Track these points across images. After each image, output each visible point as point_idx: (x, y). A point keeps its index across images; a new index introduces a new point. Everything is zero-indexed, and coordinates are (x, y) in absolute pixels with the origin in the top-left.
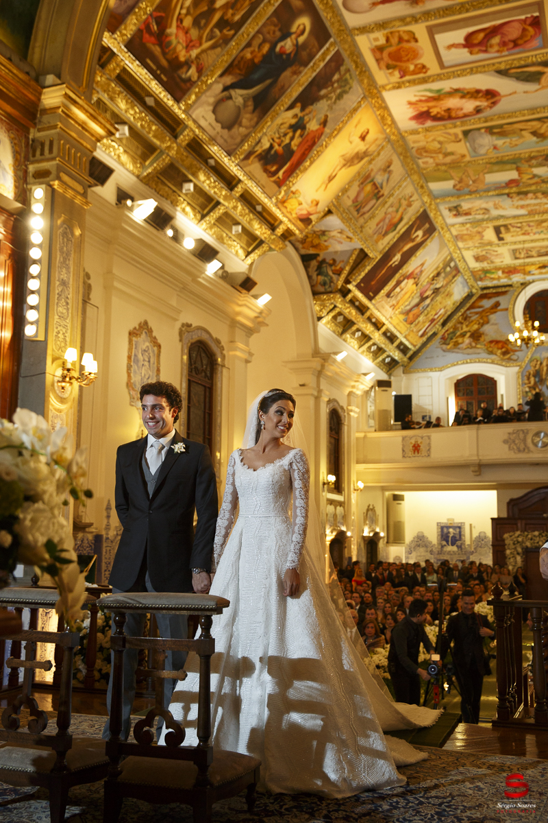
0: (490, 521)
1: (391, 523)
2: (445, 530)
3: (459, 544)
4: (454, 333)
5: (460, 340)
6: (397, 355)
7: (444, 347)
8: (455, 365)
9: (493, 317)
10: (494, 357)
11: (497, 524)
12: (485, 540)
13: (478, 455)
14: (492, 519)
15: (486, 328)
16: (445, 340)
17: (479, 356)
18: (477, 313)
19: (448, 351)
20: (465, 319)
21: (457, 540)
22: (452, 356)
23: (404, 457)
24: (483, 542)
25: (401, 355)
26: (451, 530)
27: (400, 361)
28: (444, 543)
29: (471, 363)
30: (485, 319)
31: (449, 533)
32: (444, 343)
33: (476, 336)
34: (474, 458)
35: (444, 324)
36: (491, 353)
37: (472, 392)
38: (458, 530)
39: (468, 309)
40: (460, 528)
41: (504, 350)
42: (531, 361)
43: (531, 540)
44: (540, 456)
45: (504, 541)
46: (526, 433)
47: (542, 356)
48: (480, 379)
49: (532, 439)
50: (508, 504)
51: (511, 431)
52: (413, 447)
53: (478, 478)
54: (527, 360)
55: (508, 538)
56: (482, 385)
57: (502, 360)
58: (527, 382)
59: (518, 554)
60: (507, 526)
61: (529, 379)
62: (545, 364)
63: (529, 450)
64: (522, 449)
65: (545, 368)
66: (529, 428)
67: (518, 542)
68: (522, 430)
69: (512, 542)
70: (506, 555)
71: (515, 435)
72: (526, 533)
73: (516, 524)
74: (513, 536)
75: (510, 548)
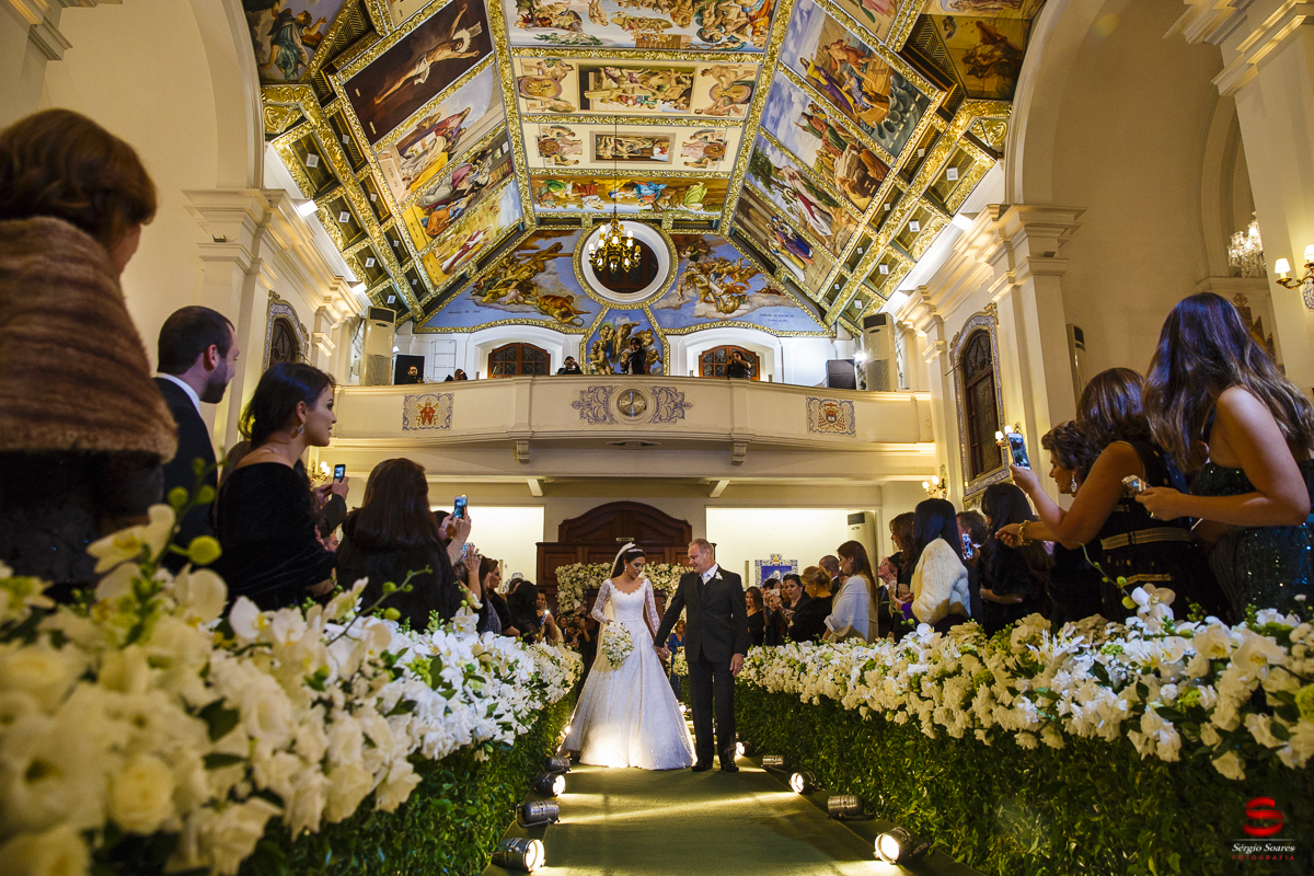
4: (493, 280)
5: (502, 291)
6: (405, 293)
7: (478, 298)
8: (492, 326)
9: (551, 264)
10: (549, 319)
11: (546, 553)
13: (530, 425)
14: (538, 544)
15: (540, 278)
16: (479, 290)
17: (527, 315)
18: (528, 256)
19: (484, 305)
20: (511, 263)
22: (488, 313)
23: (405, 428)
25: (412, 295)
27: (410, 307)
29: (516, 324)
30: (540, 265)
32: (478, 294)
33: (525, 287)
34: (523, 430)
35: (480, 265)
36: (545, 312)
39: (516, 249)
41: (564, 311)
42: (600, 328)
43: (598, 575)
44: (630, 428)
45: (555, 577)
46: (608, 392)
47: (617, 323)
48: (527, 351)
49: (618, 403)
50: (561, 527)
51: (585, 387)
52: (421, 412)
53: (525, 468)
54: (595, 326)
55: (561, 574)
56: (529, 359)
57: (561, 323)
58: (593, 356)
59: (577, 598)
60: (561, 555)
61: (596, 353)
62: (619, 334)
63: (612, 420)
64: (600, 416)
65: (619, 340)
66: (614, 385)
67: (578, 579)
68: (602, 388)
69: (567, 580)
70: (559, 601)
71: (591, 394)
72: (590, 566)
73: (575, 553)
74: (571, 571)
75: (566, 588)
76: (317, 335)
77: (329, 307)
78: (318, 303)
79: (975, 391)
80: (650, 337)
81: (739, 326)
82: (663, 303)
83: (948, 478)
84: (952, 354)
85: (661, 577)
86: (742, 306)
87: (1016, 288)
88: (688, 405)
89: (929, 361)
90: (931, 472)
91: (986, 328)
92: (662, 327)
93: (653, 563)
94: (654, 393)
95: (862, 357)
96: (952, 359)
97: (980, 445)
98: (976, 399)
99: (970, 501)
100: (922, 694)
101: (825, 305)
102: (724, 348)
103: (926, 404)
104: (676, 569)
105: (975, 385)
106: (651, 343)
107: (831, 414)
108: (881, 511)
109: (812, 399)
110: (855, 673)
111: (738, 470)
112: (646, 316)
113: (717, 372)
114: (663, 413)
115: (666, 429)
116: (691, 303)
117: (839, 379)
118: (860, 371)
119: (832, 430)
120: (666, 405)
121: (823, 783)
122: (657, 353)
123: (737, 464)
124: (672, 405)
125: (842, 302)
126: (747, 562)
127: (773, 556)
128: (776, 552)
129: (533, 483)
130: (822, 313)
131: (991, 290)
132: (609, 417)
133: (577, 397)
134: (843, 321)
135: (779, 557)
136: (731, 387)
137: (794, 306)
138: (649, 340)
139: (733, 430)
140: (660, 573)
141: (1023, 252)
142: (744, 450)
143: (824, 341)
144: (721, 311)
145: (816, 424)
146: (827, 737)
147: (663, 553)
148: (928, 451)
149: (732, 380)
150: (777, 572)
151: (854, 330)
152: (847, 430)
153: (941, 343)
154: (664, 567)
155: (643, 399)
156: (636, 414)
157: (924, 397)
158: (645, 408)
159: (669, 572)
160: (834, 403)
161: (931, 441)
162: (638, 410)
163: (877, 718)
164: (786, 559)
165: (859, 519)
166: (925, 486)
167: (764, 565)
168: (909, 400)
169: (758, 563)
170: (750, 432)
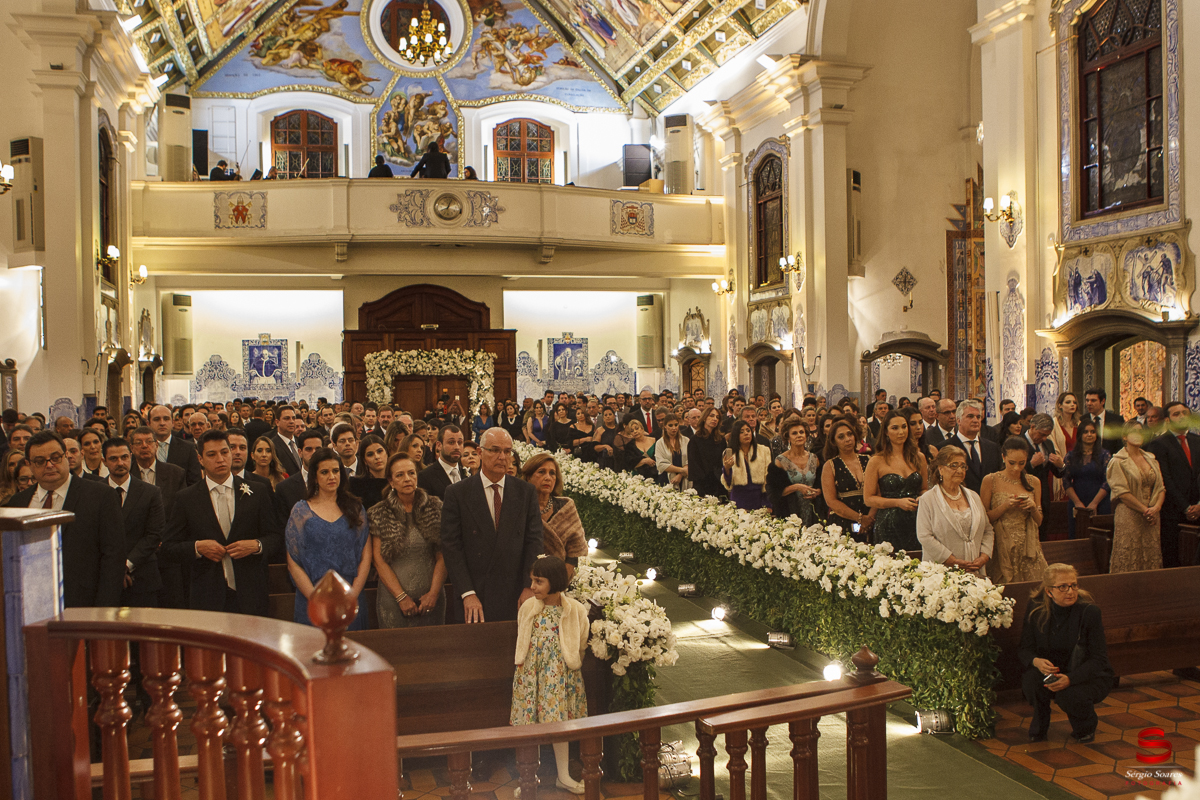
1: (171, 342)
2: (256, 352)
3: (279, 373)
4: (273, 39)
5: (283, 52)
6: (184, 61)
7: (257, 60)
8: (274, 92)
9: (336, 23)
10: (336, 85)
11: (353, 340)
12: (319, 366)
13: (348, 228)
14: (345, 332)
15: (326, 39)
16: (258, 50)
17: (313, 81)
18: (310, 13)
19: (265, 68)
20: (292, 20)
21: (275, 368)
22: (269, 77)
23: (217, 226)
24: (317, 369)
25: (190, 62)
26: (265, 352)
27: (186, 73)
28: (254, 372)
29: (300, 90)
30: (324, 24)
31: (262, 356)
32: (257, 55)
33: (309, 49)
34: (343, 233)
35: (257, 23)
36: (332, 78)
37: (298, 138)
38: (276, 352)
40: (279, 348)
41: (352, 75)
42: (391, 97)
43: (406, 363)
44: (446, 232)
45: (363, 365)
46: (425, 196)
47: (409, 92)
48: (312, 119)
49: (434, 207)
50: (360, 310)
51: (402, 191)
52: (234, 211)
53: (342, 266)
54: (386, 95)
55: (370, 361)
56: (314, 128)
57: (349, 91)
58: (385, 128)
59: (386, 384)
60: (367, 343)
61: (388, 124)
62: (411, 104)
63: (429, 223)
64: (418, 220)
65: (412, 111)
66: (430, 189)
67: (387, 367)
68: (419, 191)
69: (377, 367)
70: (368, 387)
71: (408, 198)
72: (398, 353)
73: (381, 340)
74: (379, 358)
75: (375, 375)
76: (123, 133)
77: (132, 102)
78: (123, 100)
79: (765, 208)
80: (444, 109)
81: (535, 100)
82: (457, 72)
83: (735, 283)
84: (746, 168)
85: (466, 362)
86: (540, 79)
87: (808, 131)
88: (502, 210)
89: (725, 169)
90: (720, 271)
91: (779, 155)
92: (456, 98)
93: (458, 350)
94: (469, 197)
95: (659, 143)
96: (747, 173)
97: (766, 258)
98: (765, 215)
99: (753, 307)
101: (624, 84)
102: (519, 121)
103: (720, 208)
104: (480, 355)
105: (765, 202)
106: (445, 115)
107: (632, 216)
108: (669, 296)
109: (615, 202)
110: (700, 523)
111: (544, 268)
112: (440, 86)
113: (511, 146)
114: (479, 217)
115: (480, 232)
116: (486, 73)
117: (636, 172)
118: (656, 161)
119: (633, 231)
120: (480, 208)
122: (451, 127)
123: (543, 263)
125: (642, 84)
126: (541, 341)
127: (564, 334)
128: (568, 331)
130: (620, 90)
131: (787, 125)
132: (425, 221)
133: (394, 201)
134: (642, 101)
135: (571, 334)
136: (541, 192)
137: (592, 80)
138: (443, 112)
139: (542, 234)
140: (465, 360)
141: (817, 101)
142: (552, 252)
143: (621, 117)
144: (516, 82)
145: (619, 226)
147: (466, 339)
148: (719, 252)
149: (542, 185)
150: (568, 350)
151: (651, 111)
152: (647, 231)
153: (738, 155)
154: (469, 353)
155: (458, 202)
156: (450, 218)
157: (719, 201)
158: (461, 212)
159: (474, 358)
160: (635, 205)
161: (723, 243)
162: (454, 214)
163: (714, 551)
164: (577, 336)
165: (650, 300)
166: (715, 286)
167: (556, 342)
168: (704, 203)
169: (549, 341)
170: (559, 236)
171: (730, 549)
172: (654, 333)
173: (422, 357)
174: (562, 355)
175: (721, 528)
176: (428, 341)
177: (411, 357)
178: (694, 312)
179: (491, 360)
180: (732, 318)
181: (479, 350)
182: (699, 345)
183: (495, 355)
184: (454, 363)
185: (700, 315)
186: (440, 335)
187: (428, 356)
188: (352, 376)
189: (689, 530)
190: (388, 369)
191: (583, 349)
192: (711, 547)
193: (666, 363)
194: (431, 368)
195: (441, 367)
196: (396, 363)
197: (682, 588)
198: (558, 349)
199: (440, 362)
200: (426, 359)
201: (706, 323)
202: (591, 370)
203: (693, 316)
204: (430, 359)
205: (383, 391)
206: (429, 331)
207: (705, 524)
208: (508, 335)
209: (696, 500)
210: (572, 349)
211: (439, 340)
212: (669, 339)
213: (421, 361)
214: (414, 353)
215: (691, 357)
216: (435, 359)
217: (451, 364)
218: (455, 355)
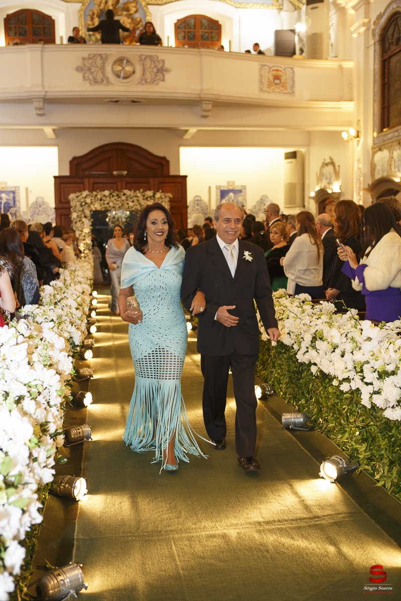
0: (53, 180)
3: (14, 211)
11: (61, 183)
12: (43, 206)
13: (43, 86)
14: (55, 177)
24: (41, 209)
26: (3, 195)
34: (38, 91)
38: (11, 195)
40: (13, 192)
43: (101, 200)
44: (122, 89)
45: (68, 202)
46: (104, 58)
48: (36, 17)
49: (112, 68)
50: (71, 162)
51: (86, 55)
53: (42, 120)
55: (73, 199)
56: (37, 24)
58: (90, 22)
59: (85, 217)
60: (72, 185)
61: (92, 18)
62: (110, 3)
63: (108, 82)
64: (99, 79)
66: (108, 53)
67: (86, 203)
68: (100, 55)
69: (78, 204)
70: (72, 219)
71: (91, 61)
72: (95, 193)
73: (83, 183)
74: (80, 197)
75: (77, 210)
79: (390, 62)
80: (135, 7)
83: (362, 130)
84: (374, 30)
85: (147, 200)
88: (167, 70)
89: (356, 35)
90: (349, 124)
93: (141, 190)
94: (141, 60)
95: (302, 28)
96: (374, 35)
97: (389, 106)
98: (389, 69)
99: (377, 149)
100: (365, 380)
102: (195, 17)
103: (350, 70)
104: (159, 194)
105: (390, 57)
106: (136, 12)
107: (277, 77)
108: (309, 151)
109: (263, 66)
110: (308, 338)
113: (189, 37)
114: (148, 76)
115: (151, 90)
117: (284, 49)
118: (301, 40)
119: (277, 90)
120: (150, 70)
121: (274, 391)
122: (141, 21)
123: (205, 117)
124: (155, 70)
126: (210, 187)
127: (229, 183)
128: (231, 179)
129: (48, 131)
132: (105, 80)
133: (79, 63)
136: (201, 55)
138: (135, 9)
139: (202, 90)
140: (147, 198)
142: (210, 107)
143: (273, 12)
145: (266, 86)
146: (279, 362)
147: (148, 183)
148: (349, 107)
149: (202, 50)
150: (231, 194)
151: (297, 4)
152: (289, 91)
153: (367, 20)
154: (150, 193)
155: (132, 65)
156: (126, 78)
157: (349, 65)
158: (134, 72)
159: (154, 196)
160: (280, 69)
161: (351, 100)
162: (128, 74)
163: (325, 378)
164: (238, 184)
165: (293, 155)
166: (344, 135)
167: (222, 189)
168: (337, 67)
169: (218, 187)
170: (215, 93)
171: (348, 380)
172: (296, 180)
173: (113, 196)
174: (227, 198)
175: (335, 348)
176: (119, 184)
177: (104, 196)
178: (328, 161)
179: (167, 199)
180: (359, 160)
181: (158, 191)
182: (332, 186)
183: (170, 195)
184: (138, 201)
185: (332, 163)
186: (128, 180)
187: (117, 195)
188: (61, 211)
189: (296, 347)
190: (87, 206)
191: (242, 194)
192: (321, 371)
193: (306, 204)
194: (120, 205)
195: (128, 204)
196: (93, 201)
197: (287, 417)
198: (223, 193)
199: (127, 200)
200: (116, 198)
201: (337, 168)
202: (249, 210)
203: (327, 165)
204: (119, 197)
205: (83, 222)
206: (121, 176)
207: (314, 339)
208: (181, 180)
209: (307, 307)
210: (234, 193)
211: (127, 183)
212: (309, 185)
213: (113, 199)
214: (107, 193)
215: (325, 196)
216: (123, 198)
217: (136, 201)
218: (139, 195)
